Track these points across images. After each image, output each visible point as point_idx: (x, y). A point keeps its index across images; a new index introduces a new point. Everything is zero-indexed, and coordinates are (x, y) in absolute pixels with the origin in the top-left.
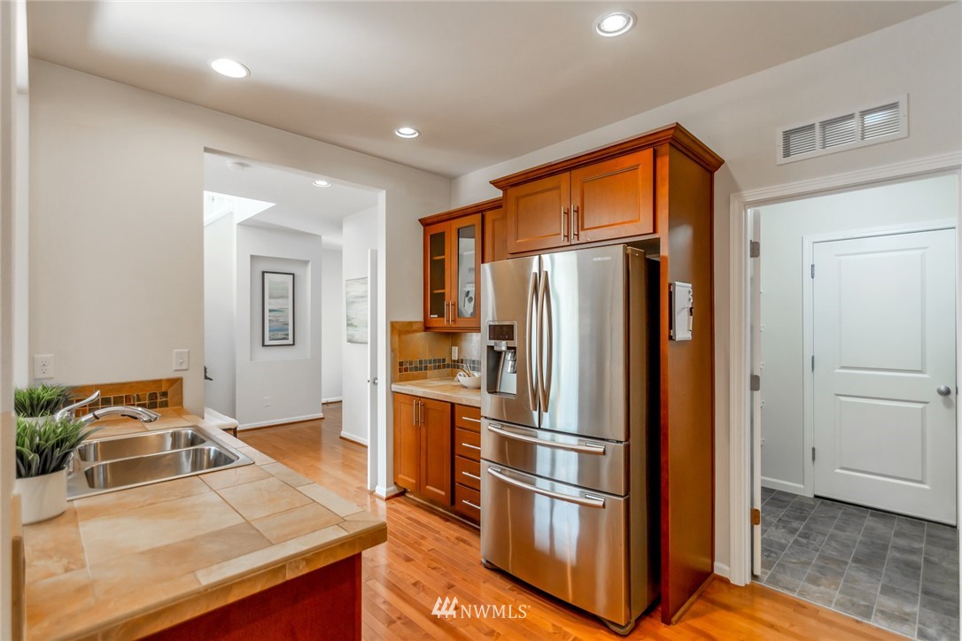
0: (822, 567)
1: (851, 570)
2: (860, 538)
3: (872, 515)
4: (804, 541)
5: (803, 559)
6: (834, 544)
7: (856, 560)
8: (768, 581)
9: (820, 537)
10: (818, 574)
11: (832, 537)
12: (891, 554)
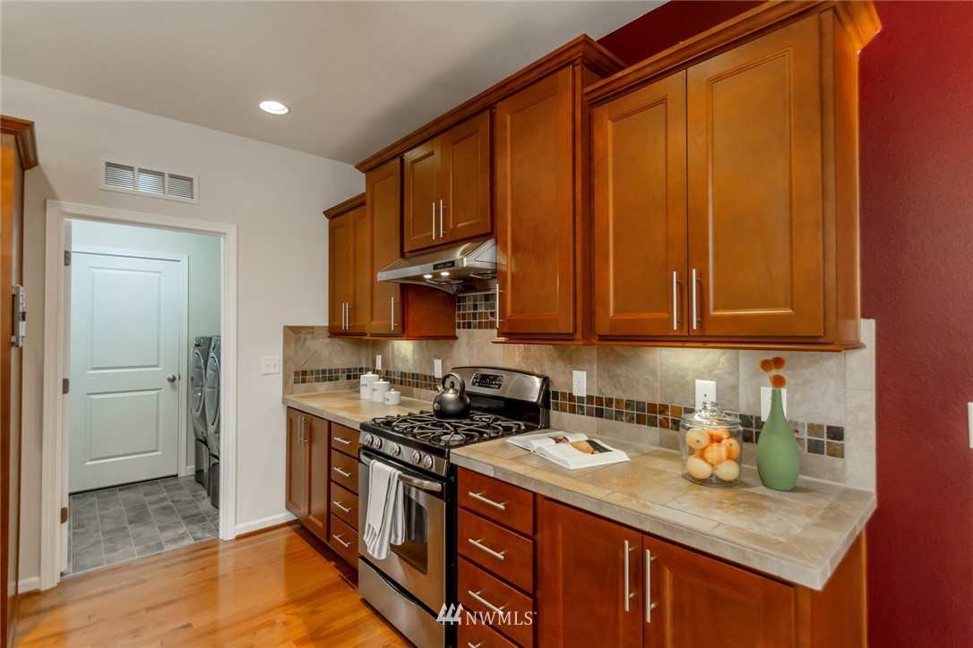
0: (111, 539)
1: (132, 530)
2: (123, 508)
3: (120, 490)
4: (82, 530)
5: (92, 541)
6: (107, 521)
7: (131, 523)
8: (74, 570)
9: (93, 522)
10: (111, 544)
11: (102, 517)
12: (151, 508)
